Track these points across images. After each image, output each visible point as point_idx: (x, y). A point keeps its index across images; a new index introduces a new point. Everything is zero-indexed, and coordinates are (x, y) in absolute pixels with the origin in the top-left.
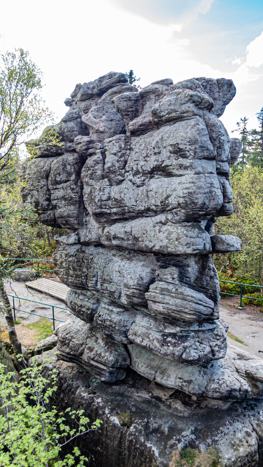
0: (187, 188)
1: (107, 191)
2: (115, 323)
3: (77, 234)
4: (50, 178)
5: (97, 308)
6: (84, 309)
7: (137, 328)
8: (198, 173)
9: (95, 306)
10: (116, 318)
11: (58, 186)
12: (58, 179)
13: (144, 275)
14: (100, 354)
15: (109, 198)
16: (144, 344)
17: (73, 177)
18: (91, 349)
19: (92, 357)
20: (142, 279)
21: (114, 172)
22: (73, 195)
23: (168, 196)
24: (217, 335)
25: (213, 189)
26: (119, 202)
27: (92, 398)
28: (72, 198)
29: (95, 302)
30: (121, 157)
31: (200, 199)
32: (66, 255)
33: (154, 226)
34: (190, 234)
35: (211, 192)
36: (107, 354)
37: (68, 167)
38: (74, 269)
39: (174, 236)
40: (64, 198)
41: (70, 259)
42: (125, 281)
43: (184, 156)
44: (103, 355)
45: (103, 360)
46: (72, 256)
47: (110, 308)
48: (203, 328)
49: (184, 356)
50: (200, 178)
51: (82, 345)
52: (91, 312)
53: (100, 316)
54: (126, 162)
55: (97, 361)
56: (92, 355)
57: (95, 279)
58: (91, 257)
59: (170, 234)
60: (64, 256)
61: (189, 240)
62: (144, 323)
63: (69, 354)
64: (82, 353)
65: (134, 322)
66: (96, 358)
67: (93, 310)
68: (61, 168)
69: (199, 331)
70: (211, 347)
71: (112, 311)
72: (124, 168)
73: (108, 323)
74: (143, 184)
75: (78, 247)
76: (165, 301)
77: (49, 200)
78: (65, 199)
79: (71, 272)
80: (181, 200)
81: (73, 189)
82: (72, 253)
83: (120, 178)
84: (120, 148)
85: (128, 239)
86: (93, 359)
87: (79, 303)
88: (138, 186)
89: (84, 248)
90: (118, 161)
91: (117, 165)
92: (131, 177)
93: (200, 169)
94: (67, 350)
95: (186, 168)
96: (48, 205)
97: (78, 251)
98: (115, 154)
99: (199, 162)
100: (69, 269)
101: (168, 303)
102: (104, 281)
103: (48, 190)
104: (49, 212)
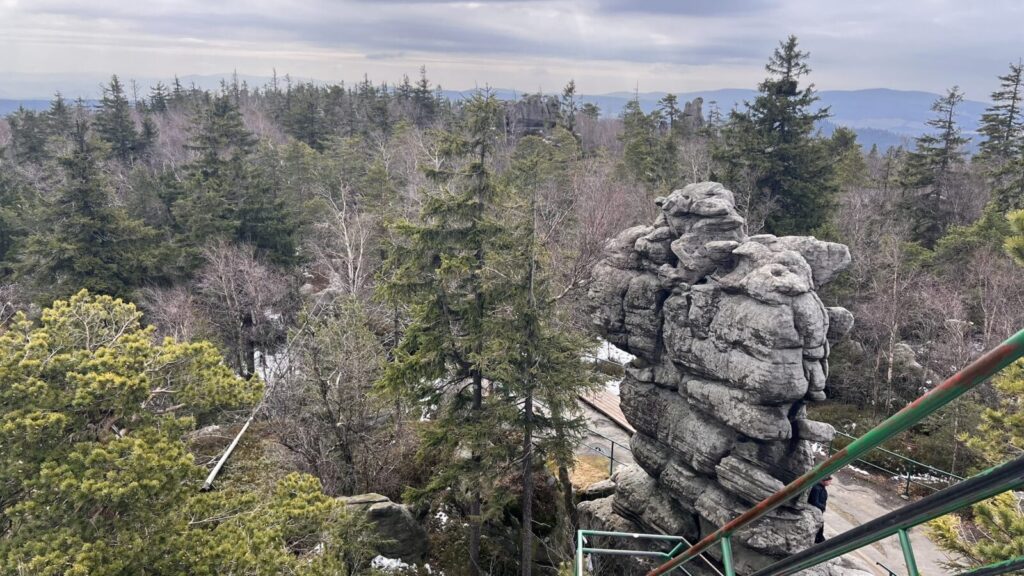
0: (763, 375)
1: (688, 342)
2: (683, 488)
3: (652, 371)
4: (626, 299)
5: (666, 464)
6: (650, 462)
7: (705, 499)
8: (777, 363)
9: (663, 462)
10: (684, 482)
11: (635, 311)
12: (636, 304)
13: (718, 444)
14: (663, 518)
15: (689, 351)
16: (710, 519)
17: (653, 307)
18: (653, 510)
19: (654, 519)
20: (715, 448)
21: (697, 326)
22: (651, 328)
23: (746, 376)
24: (799, 528)
25: (792, 380)
26: (699, 360)
27: (649, 566)
28: (649, 331)
29: (664, 456)
30: (706, 313)
31: (776, 389)
32: (636, 393)
33: (731, 400)
34: (764, 419)
35: (790, 383)
36: (671, 520)
37: (650, 294)
38: (644, 413)
39: (747, 417)
40: (639, 326)
41: (640, 399)
42: (698, 445)
43: (764, 344)
44: (666, 520)
45: (665, 526)
46: (643, 396)
47: (680, 469)
48: (782, 517)
49: (749, 541)
50: (777, 368)
51: (644, 502)
52: (658, 468)
53: (667, 475)
54: (711, 320)
55: (658, 525)
56: (654, 516)
57: (666, 431)
58: (665, 403)
59: (744, 413)
60: (633, 393)
61: (762, 425)
62: (713, 496)
63: (627, 509)
64: (642, 512)
65: (704, 492)
66: (658, 522)
67: (660, 465)
68: (641, 291)
69: (775, 519)
70: (787, 539)
71: (681, 473)
72: (708, 325)
73: (675, 486)
74: (725, 351)
75: (652, 386)
76: (734, 480)
77: (622, 321)
78: (642, 329)
79: (640, 414)
80: (757, 385)
81: (651, 321)
82: (643, 393)
83: (704, 335)
84: (707, 303)
85: (704, 403)
86: (654, 522)
87: (646, 453)
88: (721, 351)
89: (657, 390)
90: (702, 317)
91: (701, 321)
92: (713, 339)
93: (779, 360)
94: (626, 504)
95: (764, 355)
96: (621, 327)
97: (650, 391)
98: (700, 308)
99: (779, 352)
100: (638, 410)
101: (736, 483)
102: (676, 437)
103: (623, 310)
104: (621, 335)
